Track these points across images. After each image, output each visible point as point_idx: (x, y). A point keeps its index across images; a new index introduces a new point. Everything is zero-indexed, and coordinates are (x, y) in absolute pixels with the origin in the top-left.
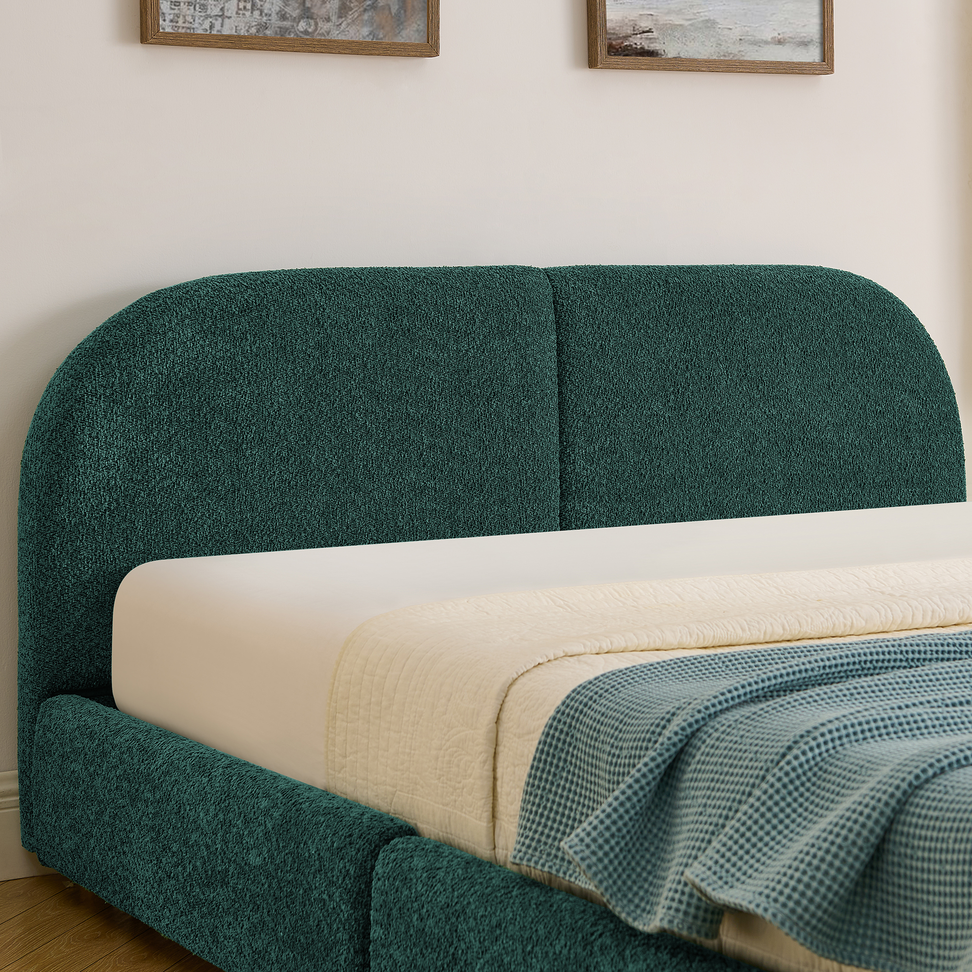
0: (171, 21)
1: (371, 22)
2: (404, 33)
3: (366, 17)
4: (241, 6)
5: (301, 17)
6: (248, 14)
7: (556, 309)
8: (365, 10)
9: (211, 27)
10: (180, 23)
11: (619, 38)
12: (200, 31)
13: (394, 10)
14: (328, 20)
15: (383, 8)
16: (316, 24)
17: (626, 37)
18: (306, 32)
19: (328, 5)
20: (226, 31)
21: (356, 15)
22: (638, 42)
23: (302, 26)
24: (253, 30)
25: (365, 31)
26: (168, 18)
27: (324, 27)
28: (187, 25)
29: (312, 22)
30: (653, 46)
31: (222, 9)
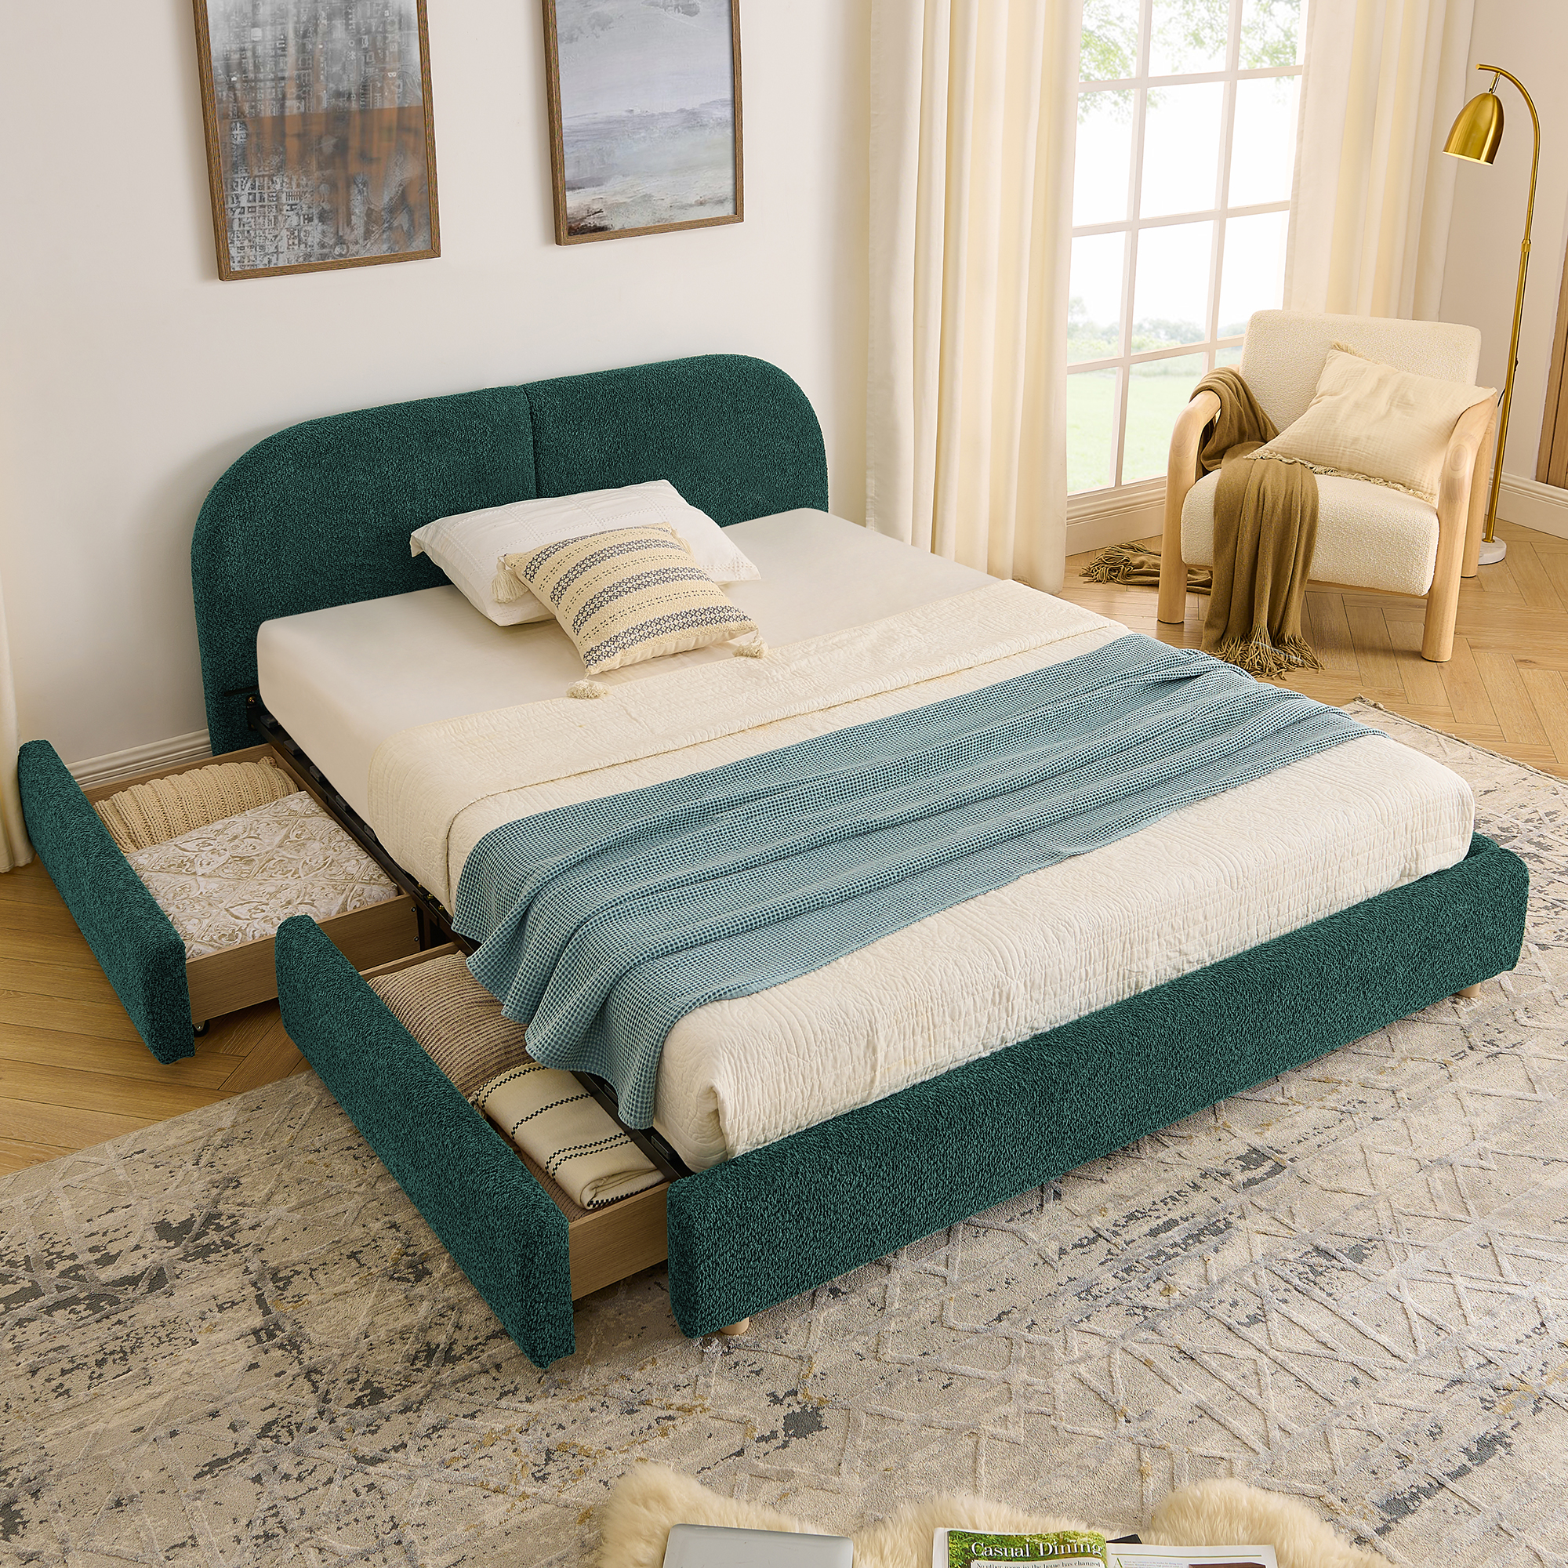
0: (239, 262)
1: (389, 239)
2: (414, 244)
3: (385, 236)
4: (291, 243)
5: (336, 244)
6: (296, 247)
7: (532, 417)
8: (384, 231)
9: (269, 262)
10: (246, 263)
11: (577, 221)
12: (261, 267)
13: (405, 229)
14: (357, 243)
15: (397, 227)
16: (348, 247)
17: (582, 219)
18: (341, 255)
19: (356, 232)
20: (280, 265)
21: (377, 236)
22: (592, 221)
23: (337, 250)
24: (301, 259)
25: (385, 247)
26: (236, 260)
27: (354, 248)
28: (251, 263)
29: (345, 246)
30: (603, 223)
31: (276, 247)
